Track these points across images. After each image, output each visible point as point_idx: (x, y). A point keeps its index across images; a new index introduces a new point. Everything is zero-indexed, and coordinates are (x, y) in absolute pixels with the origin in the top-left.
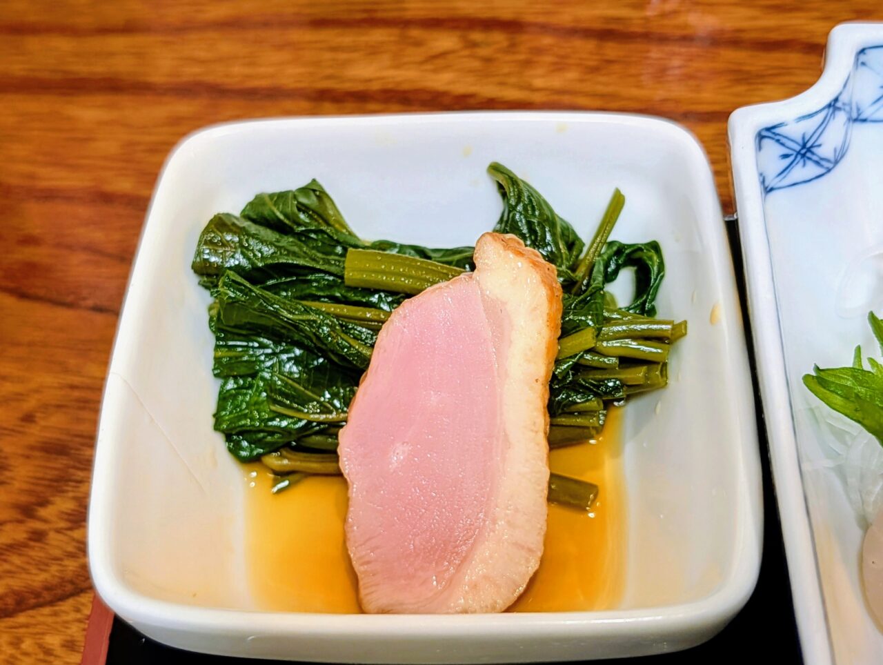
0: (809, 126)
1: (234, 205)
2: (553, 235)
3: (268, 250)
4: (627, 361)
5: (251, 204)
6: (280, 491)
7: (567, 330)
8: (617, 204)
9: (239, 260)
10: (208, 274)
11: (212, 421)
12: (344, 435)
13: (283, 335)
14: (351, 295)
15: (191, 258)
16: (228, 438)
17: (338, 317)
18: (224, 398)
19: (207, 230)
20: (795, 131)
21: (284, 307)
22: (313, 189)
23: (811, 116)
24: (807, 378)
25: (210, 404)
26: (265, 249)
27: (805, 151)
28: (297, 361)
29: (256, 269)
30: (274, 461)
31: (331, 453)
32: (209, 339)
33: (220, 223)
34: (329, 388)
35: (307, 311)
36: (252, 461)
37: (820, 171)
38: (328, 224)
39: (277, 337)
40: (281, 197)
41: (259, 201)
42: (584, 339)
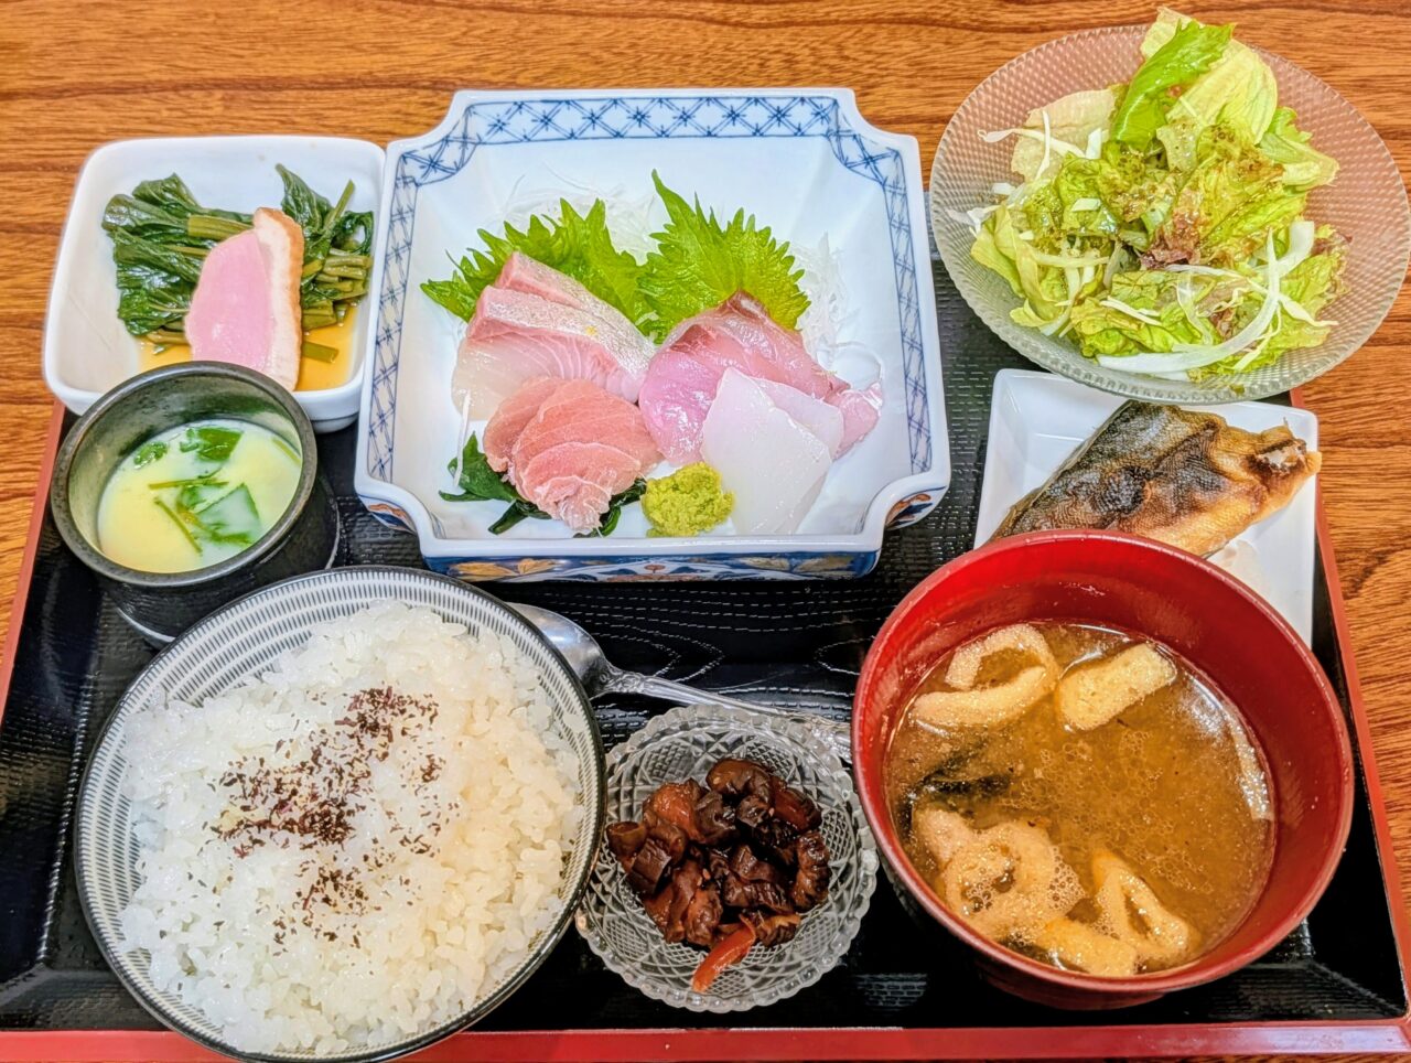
0: (432, 151)
1: (127, 189)
2: (311, 206)
3: (144, 216)
4: (343, 279)
5: (138, 189)
6: (159, 353)
7: (307, 261)
8: (350, 189)
9: (127, 221)
10: (111, 229)
11: (116, 313)
12: (187, 319)
13: (155, 265)
14: (192, 242)
15: (101, 221)
16: (127, 322)
17: (184, 254)
18: (123, 299)
19: (110, 204)
20: (425, 154)
21: (151, 249)
22: (174, 179)
23: (431, 146)
24: (422, 286)
25: (116, 304)
26: (144, 215)
27: (433, 164)
28: (164, 279)
29: (137, 226)
30: (153, 336)
31: (180, 331)
32: (114, 267)
33: (118, 200)
34: (181, 294)
35: (166, 250)
36: (142, 336)
37: (446, 174)
38: (183, 199)
39: (152, 266)
40: (154, 184)
41: (142, 187)
42: (315, 266)
